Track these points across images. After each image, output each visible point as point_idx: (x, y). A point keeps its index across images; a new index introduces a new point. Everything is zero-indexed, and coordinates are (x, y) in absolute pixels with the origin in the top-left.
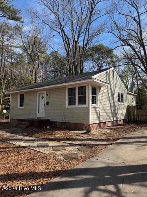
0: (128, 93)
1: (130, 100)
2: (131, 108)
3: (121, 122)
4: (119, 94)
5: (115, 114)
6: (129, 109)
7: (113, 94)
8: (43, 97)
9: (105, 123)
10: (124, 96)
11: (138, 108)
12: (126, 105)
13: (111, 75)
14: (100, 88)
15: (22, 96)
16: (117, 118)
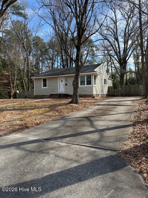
0: (109, 79)
1: (110, 83)
2: (111, 88)
3: (105, 96)
4: (104, 79)
5: (102, 91)
6: (109, 88)
7: (102, 80)
8: (62, 81)
9: (98, 95)
10: (107, 81)
11: (114, 88)
12: (108, 86)
13: (101, 68)
14: (97, 76)
15: (45, 81)
16: (103, 93)
